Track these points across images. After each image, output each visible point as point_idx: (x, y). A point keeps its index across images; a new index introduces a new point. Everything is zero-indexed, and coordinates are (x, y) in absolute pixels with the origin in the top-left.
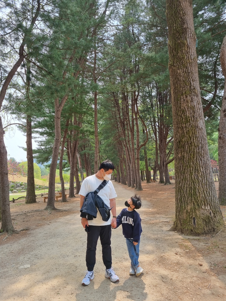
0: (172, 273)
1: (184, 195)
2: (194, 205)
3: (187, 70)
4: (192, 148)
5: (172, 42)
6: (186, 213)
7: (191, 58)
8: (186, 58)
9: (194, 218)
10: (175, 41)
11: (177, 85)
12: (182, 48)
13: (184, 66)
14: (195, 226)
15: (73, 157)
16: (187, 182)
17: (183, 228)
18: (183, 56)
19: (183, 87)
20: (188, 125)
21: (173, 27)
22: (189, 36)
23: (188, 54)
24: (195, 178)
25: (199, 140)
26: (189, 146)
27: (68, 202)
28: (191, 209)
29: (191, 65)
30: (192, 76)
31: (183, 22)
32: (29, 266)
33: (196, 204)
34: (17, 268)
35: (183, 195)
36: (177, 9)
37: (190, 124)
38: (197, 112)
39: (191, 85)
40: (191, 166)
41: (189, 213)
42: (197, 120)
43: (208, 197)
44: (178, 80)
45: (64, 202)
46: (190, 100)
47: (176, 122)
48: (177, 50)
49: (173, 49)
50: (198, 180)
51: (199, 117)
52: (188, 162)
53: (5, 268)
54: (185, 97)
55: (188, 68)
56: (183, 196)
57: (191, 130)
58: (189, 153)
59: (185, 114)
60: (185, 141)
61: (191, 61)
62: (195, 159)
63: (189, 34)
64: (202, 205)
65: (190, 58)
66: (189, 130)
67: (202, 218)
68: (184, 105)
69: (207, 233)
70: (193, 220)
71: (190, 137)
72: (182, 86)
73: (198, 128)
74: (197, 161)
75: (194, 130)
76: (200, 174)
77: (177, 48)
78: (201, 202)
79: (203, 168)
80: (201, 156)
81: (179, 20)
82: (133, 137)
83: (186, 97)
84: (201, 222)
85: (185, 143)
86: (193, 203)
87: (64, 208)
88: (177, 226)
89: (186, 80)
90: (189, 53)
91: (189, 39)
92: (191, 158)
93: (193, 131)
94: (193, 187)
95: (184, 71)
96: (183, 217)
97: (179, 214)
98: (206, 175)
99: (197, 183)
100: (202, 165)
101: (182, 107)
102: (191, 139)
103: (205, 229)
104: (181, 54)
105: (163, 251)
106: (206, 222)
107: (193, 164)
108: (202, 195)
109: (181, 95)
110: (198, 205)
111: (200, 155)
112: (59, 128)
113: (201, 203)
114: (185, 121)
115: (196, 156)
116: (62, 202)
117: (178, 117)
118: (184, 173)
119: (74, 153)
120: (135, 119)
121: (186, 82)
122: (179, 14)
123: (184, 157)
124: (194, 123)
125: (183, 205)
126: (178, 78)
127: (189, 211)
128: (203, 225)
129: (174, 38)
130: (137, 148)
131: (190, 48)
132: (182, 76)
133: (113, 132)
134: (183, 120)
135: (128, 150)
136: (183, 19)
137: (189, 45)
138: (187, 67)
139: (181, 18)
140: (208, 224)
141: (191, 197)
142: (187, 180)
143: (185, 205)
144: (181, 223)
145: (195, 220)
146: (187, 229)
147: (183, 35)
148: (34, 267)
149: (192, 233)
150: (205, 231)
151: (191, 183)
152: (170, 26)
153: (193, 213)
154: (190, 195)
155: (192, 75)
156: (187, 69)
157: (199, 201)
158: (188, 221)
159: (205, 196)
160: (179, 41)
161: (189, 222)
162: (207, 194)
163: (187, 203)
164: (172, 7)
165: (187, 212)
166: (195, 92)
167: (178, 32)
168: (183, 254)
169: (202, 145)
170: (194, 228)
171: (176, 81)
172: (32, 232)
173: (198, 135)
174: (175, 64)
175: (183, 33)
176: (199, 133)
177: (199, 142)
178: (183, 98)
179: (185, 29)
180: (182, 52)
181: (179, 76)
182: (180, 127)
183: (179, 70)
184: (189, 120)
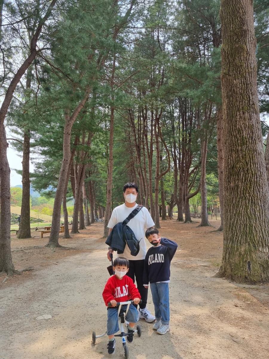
0: (241, 330)
1: (237, 233)
2: (249, 246)
3: (246, 81)
4: (248, 176)
5: (227, 46)
6: (239, 256)
7: (251, 67)
8: (244, 66)
9: (249, 262)
10: (232, 45)
11: (232, 98)
12: (240, 53)
13: (242, 76)
14: (251, 272)
15: (79, 184)
16: (242, 217)
17: (235, 274)
18: (241, 63)
19: (240, 102)
20: (244, 148)
21: (230, 29)
22: (249, 40)
23: (247, 61)
24: (251, 213)
25: (257, 167)
26: (246, 174)
27: (71, 238)
28: (245, 251)
29: (250, 74)
30: (252, 89)
31: (243, 22)
32: (50, 316)
33: (251, 245)
34: (35, 319)
35: (235, 233)
36: (235, 7)
37: (246, 147)
38: (256, 132)
39: (250, 100)
40: (247, 198)
41: (243, 256)
42: (255, 142)
43: (267, 238)
44: (234, 92)
45: (66, 238)
46: (248, 117)
47: (229, 143)
48: (234, 56)
49: (229, 55)
50: (255, 216)
51: (258, 139)
52: (243, 193)
53: (17, 319)
54: (242, 113)
55: (247, 79)
56: (235, 235)
57: (248, 154)
58: (245, 182)
59: (241, 134)
60: (240, 167)
61: (250, 70)
62: (252, 189)
63: (250, 38)
64: (260, 247)
65: (249, 66)
66: (245, 155)
67: (258, 263)
68: (240, 124)
69: (265, 281)
70: (247, 265)
71: (247, 163)
72: (238, 100)
73: (256, 152)
74: (254, 192)
75: (252, 154)
76: (258, 209)
77: (234, 53)
78: (258, 242)
79: (261, 201)
80: (260, 187)
81: (238, 19)
82: (151, 164)
83: (244, 113)
84: (257, 267)
85: (240, 170)
86: (248, 243)
87: (70, 246)
88: (225, 271)
89: (244, 93)
90: (249, 60)
91: (249, 43)
92: (247, 189)
93: (251, 156)
94: (248, 224)
95: (241, 81)
96: (235, 260)
97: (229, 257)
98: (264, 210)
99: (254, 219)
100: (260, 198)
101: (237, 126)
102: (247, 165)
103: (262, 276)
104: (239, 61)
105: (218, 302)
106: (264, 268)
107: (250, 196)
108: (260, 234)
109: (237, 111)
110: (255, 247)
111: (258, 185)
112: (68, 146)
113: (258, 244)
114: (241, 143)
115: (253, 186)
116: (64, 238)
117: (232, 138)
118: (237, 207)
119: (81, 179)
120: (156, 142)
121: (244, 95)
122: (238, 12)
123: (238, 186)
124: (252, 146)
125: (236, 246)
126: (234, 90)
127: (243, 253)
128: (260, 272)
129: (230, 41)
130: (157, 177)
131: (249, 55)
132: (239, 88)
133: (126, 157)
134: (239, 141)
135: (143, 179)
136: (243, 19)
137: (249, 50)
138: (245, 77)
139: (240, 17)
140: (266, 270)
141: (246, 236)
142: (241, 215)
143: (237, 246)
144: (231, 268)
145: (250, 265)
146: (239, 275)
147: (243, 38)
148: (56, 318)
149: (246, 281)
150: (262, 279)
151: (246, 219)
152: (226, 26)
153: (248, 256)
154: (244, 233)
155: (251, 87)
156: (245, 79)
157: (255, 242)
158: (241, 266)
159: (263, 236)
160: (237, 45)
161: (243, 267)
162: (265, 233)
163: (240, 243)
164: (230, 3)
165: (240, 254)
166: (254, 108)
167: (236, 34)
168: (245, 307)
169: (260, 173)
170: (249, 275)
171: (231, 94)
172: (37, 273)
173: (256, 161)
174: (230, 73)
175: (242, 36)
176: (257, 158)
177: (257, 169)
178: (240, 114)
179: (245, 31)
180: (241, 59)
181: (235, 88)
182: (234, 150)
183: (236, 80)
184: (247, 141)
